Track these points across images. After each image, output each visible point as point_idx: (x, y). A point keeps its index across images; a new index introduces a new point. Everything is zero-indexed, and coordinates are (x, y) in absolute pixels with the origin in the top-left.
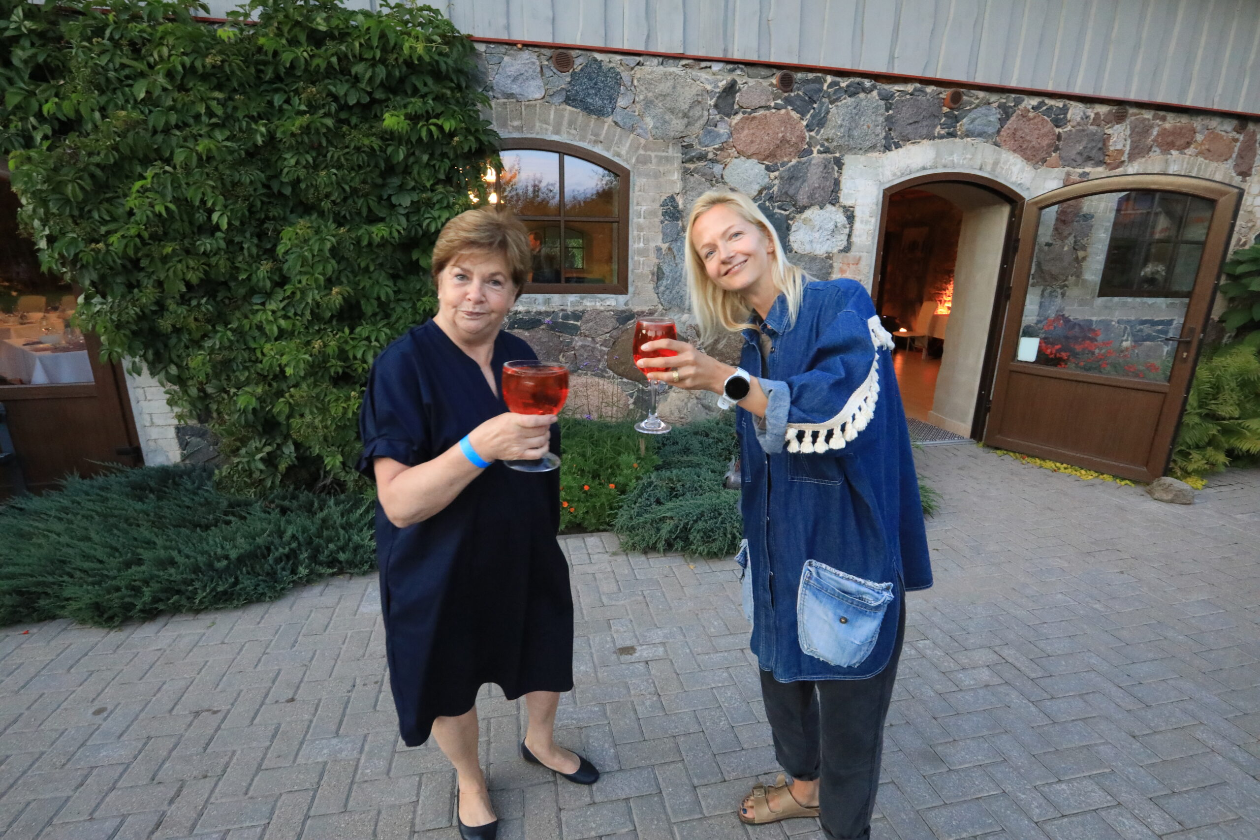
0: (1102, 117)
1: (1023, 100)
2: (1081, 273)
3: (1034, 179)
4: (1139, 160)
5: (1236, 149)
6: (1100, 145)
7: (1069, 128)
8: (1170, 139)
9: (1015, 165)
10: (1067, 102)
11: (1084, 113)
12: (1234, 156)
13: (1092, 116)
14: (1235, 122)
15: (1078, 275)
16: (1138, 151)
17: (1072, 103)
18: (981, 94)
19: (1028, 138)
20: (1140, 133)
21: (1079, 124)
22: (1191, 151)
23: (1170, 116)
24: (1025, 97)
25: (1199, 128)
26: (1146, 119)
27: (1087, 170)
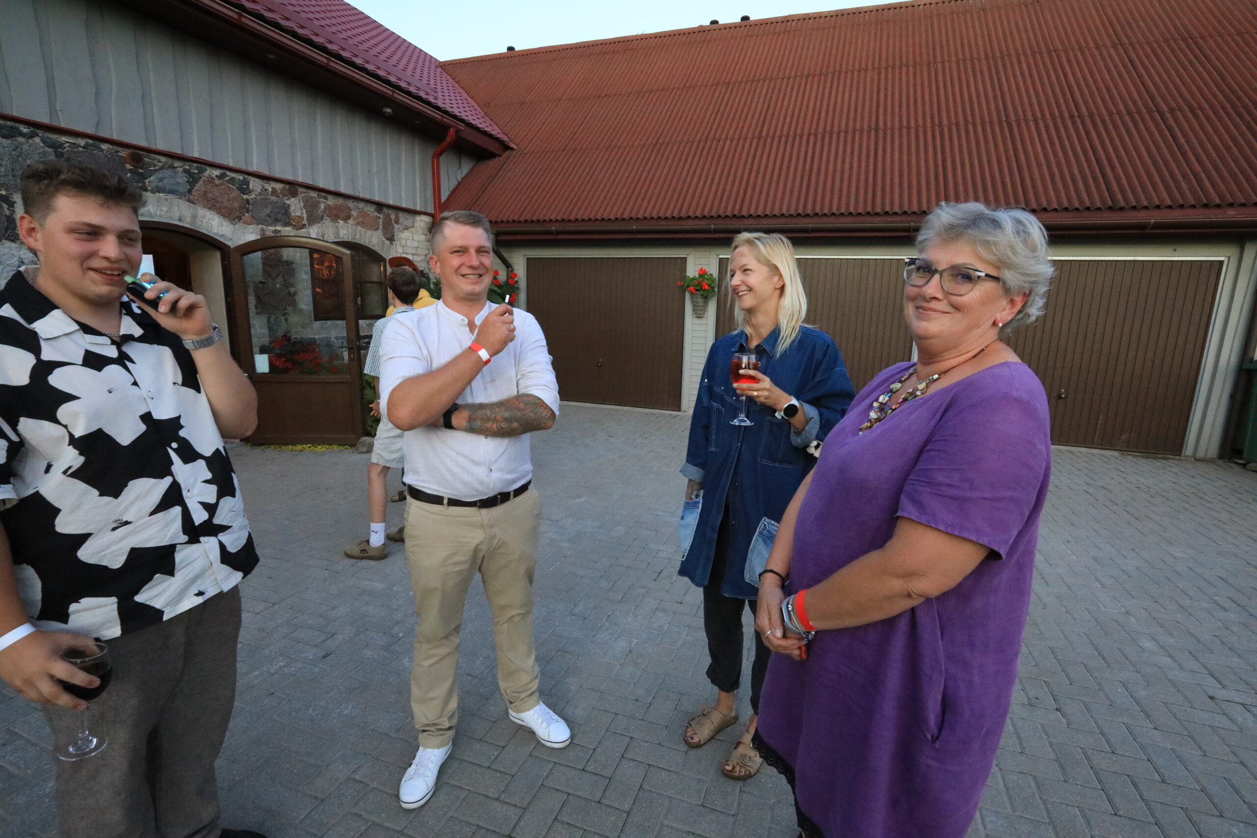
0: (279, 191)
1: (206, 170)
2: (296, 304)
3: (234, 232)
4: (317, 225)
5: (381, 223)
6: (283, 211)
7: (254, 196)
8: (335, 212)
9: (213, 220)
10: (246, 176)
11: (263, 187)
12: (381, 227)
13: (270, 189)
14: (375, 206)
15: (294, 304)
16: (313, 219)
17: (250, 177)
18: (163, 159)
19: (220, 199)
20: (311, 207)
21: (260, 194)
22: (351, 221)
23: (330, 197)
24: (207, 167)
25: (352, 207)
26: (312, 197)
27: (278, 228)
